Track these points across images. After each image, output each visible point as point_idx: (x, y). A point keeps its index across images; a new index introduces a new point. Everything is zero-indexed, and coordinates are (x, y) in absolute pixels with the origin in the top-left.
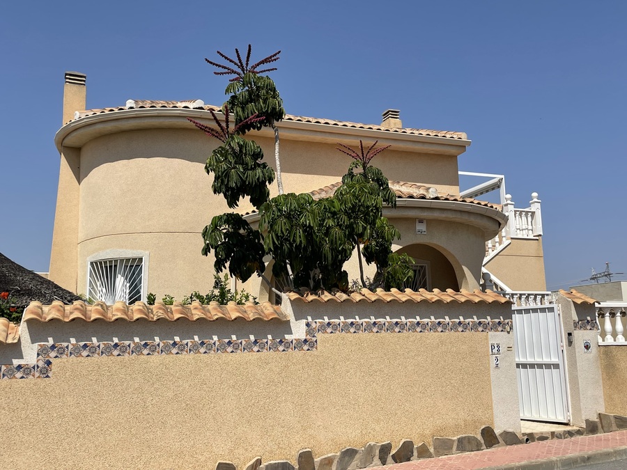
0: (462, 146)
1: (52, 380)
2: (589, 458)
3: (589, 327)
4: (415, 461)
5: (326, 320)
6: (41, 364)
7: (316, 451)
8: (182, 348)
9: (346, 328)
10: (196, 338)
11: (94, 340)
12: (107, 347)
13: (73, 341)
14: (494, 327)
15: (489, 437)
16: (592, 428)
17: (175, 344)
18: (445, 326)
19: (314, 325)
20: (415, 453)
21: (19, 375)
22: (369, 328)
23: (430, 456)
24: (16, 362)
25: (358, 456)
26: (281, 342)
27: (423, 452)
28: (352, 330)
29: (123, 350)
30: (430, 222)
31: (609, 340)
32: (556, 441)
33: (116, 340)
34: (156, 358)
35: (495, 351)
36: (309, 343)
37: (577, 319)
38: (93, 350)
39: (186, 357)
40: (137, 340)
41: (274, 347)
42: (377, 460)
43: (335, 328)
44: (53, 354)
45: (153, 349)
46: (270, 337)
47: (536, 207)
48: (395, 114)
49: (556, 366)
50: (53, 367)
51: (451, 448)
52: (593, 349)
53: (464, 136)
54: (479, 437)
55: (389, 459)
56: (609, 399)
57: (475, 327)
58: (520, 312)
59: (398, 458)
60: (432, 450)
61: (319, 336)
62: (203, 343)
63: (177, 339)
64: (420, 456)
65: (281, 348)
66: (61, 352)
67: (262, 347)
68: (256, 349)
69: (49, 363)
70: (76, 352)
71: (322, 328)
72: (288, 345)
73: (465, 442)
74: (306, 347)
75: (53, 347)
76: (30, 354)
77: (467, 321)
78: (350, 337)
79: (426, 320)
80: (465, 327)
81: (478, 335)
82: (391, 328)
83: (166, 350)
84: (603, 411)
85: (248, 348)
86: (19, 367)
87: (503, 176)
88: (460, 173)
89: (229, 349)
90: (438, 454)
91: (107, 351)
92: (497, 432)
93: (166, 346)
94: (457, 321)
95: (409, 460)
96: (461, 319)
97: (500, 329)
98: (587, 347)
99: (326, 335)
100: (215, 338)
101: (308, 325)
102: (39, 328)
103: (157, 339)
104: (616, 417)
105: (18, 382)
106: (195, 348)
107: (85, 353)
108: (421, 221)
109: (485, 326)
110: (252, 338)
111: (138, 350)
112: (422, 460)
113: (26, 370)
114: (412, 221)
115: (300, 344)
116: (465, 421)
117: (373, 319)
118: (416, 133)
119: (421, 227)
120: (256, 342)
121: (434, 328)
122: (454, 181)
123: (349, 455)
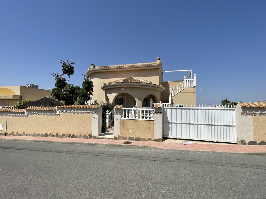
0: (158, 66)
1: (28, 118)
3: (118, 114)
5: (62, 111)
9: (65, 112)
13: (30, 112)
14: (94, 113)
16: (115, 138)
18: (83, 113)
20: (75, 137)
22: (69, 112)
29: (35, 114)
32: (105, 140)
35: (94, 118)
37: (115, 112)
41: (54, 115)
42: (68, 137)
47: (195, 78)
51: (82, 137)
54: (88, 136)
56: (122, 132)
59: (72, 137)
69: (28, 115)
72: (56, 115)
73: (85, 137)
74: (58, 115)
79: (80, 111)
80: (88, 113)
81: (91, 115)
84: (119, 135)
87: (191, 70)
90: (79, 138)
92: (92, 135)
98: (117, 119)
101: (59, 111)
102: (27, 111)
104: (122, 137)
108: (123, 88)
113: (25, 116)
122: (158, 75)
123: (64, 135)
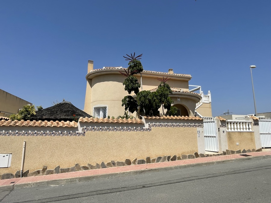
0: (190, 78)
1: (85, 137)
2: (224, 161)
3: (224, 127)
4: (177, 161)
5: (154, 123)
6: (83, 133)
7: (151, 157)
8: (117, 130)
9: (159, 126)
10: (120, 127)
11: (95, 127)
12: (99, 129)
13: (90, 127)
14: (198, 126)
15: (197, 155)
16: (224, 153)
17: (115, 129)
18: (185, 126)
19: (151, 125)
20: (177, 159)
21: (77, 135)
22: (165, 126)
23: (181, 159)
24: (77, 132)
25: (162, 159)
26: (142, 129)
27: (179, 158)
28: (161, 126)
29: (103, 130)
30: (181, 98)
31: (230, 130)
32: (214, 156)
33: (101, 127)
34: (111, 132)
35: (199, 132)
36: (149, 129)
37: (221, 125)
38: (95, 130)
39: (118, 132)
40: (106, 127)
41: (140, 130)
42: (167, 160)
43: (156, 126)
44: (86, 130)
45: (110, 130)
46: (139, 128)
47: (209, 95)
48: (172, 70)
49: (215, 137)
50: (86, 133)
51: (186, 157)
52: (225, 132)
53: (190, 76)
54: (194, 155)
55: (170, 160)
56: (229, 146)
57: (193, 126)
58: (205, 122)
59: (172, 160)
60: (181, 158)
61: (152, 128)
62: (122, 129)
63: (116, 127)
64: (178, 159)
65: (142, 130)
66: (88, 130)
67: (137, 130)
68: (135, 130)
69: (85, 132)
70: (91, 130)
71: (153, 126)
72: (144, 130)
73: (190, 156)
74: (148, 130)
75: (86, 128)
76: (80, 130)
77: (191, 124)
78: (160, 128)
79: (180, 124)
80: (191, 126)
81: (194, 128)
82: (171, 126)
83: (113, 130)
84: (228, 149)
85: (134, 130)
86: (78, 133)
87: (200, 86)
88: (189, 85)
89: (129, 130)
90: (183, 159)
91: (99, 130)
92: (199, 154)
93: (113, 129)
94: (189, 124)
95: (175, 160)
96: (190, 124)
97: (200, 127)
98: (224, 132)
99: (154, 127)
100: (125, 127)
101: (149, 125)
102: (82, 124)
103: (111, 127)
104: (231, 151)
105: (77, 137)
106: (120, 130)
107: (93, 130)
108: (179, 98)
109: (196, 126)
110: (135, 128)
111: (106, 130)
112: (178, 160)
113: (79, 134)
114: (177, 98)
115: (147, 130)
116: (190, 151)
117: (166, 124)
118: (177, 75)
119: (179, 100)
120: (135, 129)
121: (182, 126)
122: (187, 87)
123: (159, 158)
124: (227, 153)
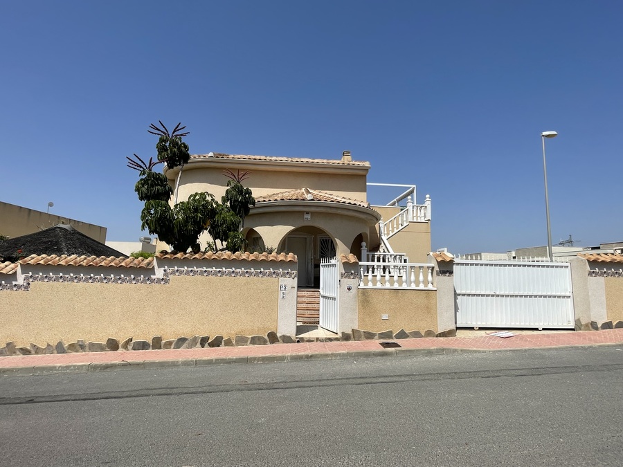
0: (366, 170)
1: (30, 292)
3: (352, 277)
4: (222, 348)
6: (25, 284)
7: (163, 337)
8: (94, 280)
10: (102, 275)
11: (51, 274)
12: (57, 278)
13: (41, 274)
14: (284, 275)
15: (273, 338)
16: (346, 337)
18: (251, 274)
19: (168, 271)
21: (15, 289)
22: (202, 273)
23: (232, 345)
24: (14, 283)
25: (187, 342)
26: (148, 279)
27: (228, 343)
28: (191, 274)
29: (65, 279)
30: (313, 214)
31: (370, 285)
33: (61, 274)
35: (283, 289)
36: (164, 281)
40: (72, 275)
41: (144, 281)
42: (198, 345)
43: (181, 273)
44: (31, 280)
45: (80, 280)
46: (142, 276)
47: (428, 204)
48: (347, 153)
50: (31, 286)
51: (247, 342)
52: (354, 291)
53: (367, 164)
54: (266, 337)
55: (207, 345)
57: (270, 275)
60: (234, 342)
61: (171, 277)
62: (105, 278)
63: (92, 275)
64: (225, 345)
65: (148, 282)
66: (35, 279)
67: (138, 281)
68: (134, 282)
70: (42, 279)
71: (173, 273)
72: (152, 281)
73: (256, 339)
75: (31, 277)
76: (21, 279)
77: (266, 271)
78: (190, 278)
79: (238, 270)
80: (264, 274)
81: (273, 279)
82: (215, 274)
83: (86, 280)
84: (356, 328)
85: (130, 281)
86: (15, 285)
87: (415, 186)
89: (119, 282)
90: (238, 344)
91: (57, 280)
92: (279, 335)
93: (87, 278)
94: (259, 271)
95: (219, 346)
96: (262, 270)
97: (288, 276)
98: (349, 289)
99: (175, 277)
100: (112, 276)
101: (165, 271)
103: (82, 275)
104: (364, 332)
106: (101, 280)
107: (46, 280)
108: (307, 213)
110: (132, 276)
111: (72, 280)
112: (227, 347)
113: (18, 287)
114: (302, 213)
115: (159, 281)
116: (258, 327)
117: (205, 269)
119: (308, 216)
120: (134, 279)
122: (363, 189)
123: (182, 341)
124: (352, 337)
